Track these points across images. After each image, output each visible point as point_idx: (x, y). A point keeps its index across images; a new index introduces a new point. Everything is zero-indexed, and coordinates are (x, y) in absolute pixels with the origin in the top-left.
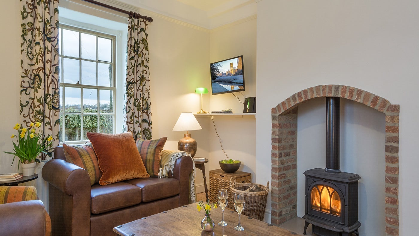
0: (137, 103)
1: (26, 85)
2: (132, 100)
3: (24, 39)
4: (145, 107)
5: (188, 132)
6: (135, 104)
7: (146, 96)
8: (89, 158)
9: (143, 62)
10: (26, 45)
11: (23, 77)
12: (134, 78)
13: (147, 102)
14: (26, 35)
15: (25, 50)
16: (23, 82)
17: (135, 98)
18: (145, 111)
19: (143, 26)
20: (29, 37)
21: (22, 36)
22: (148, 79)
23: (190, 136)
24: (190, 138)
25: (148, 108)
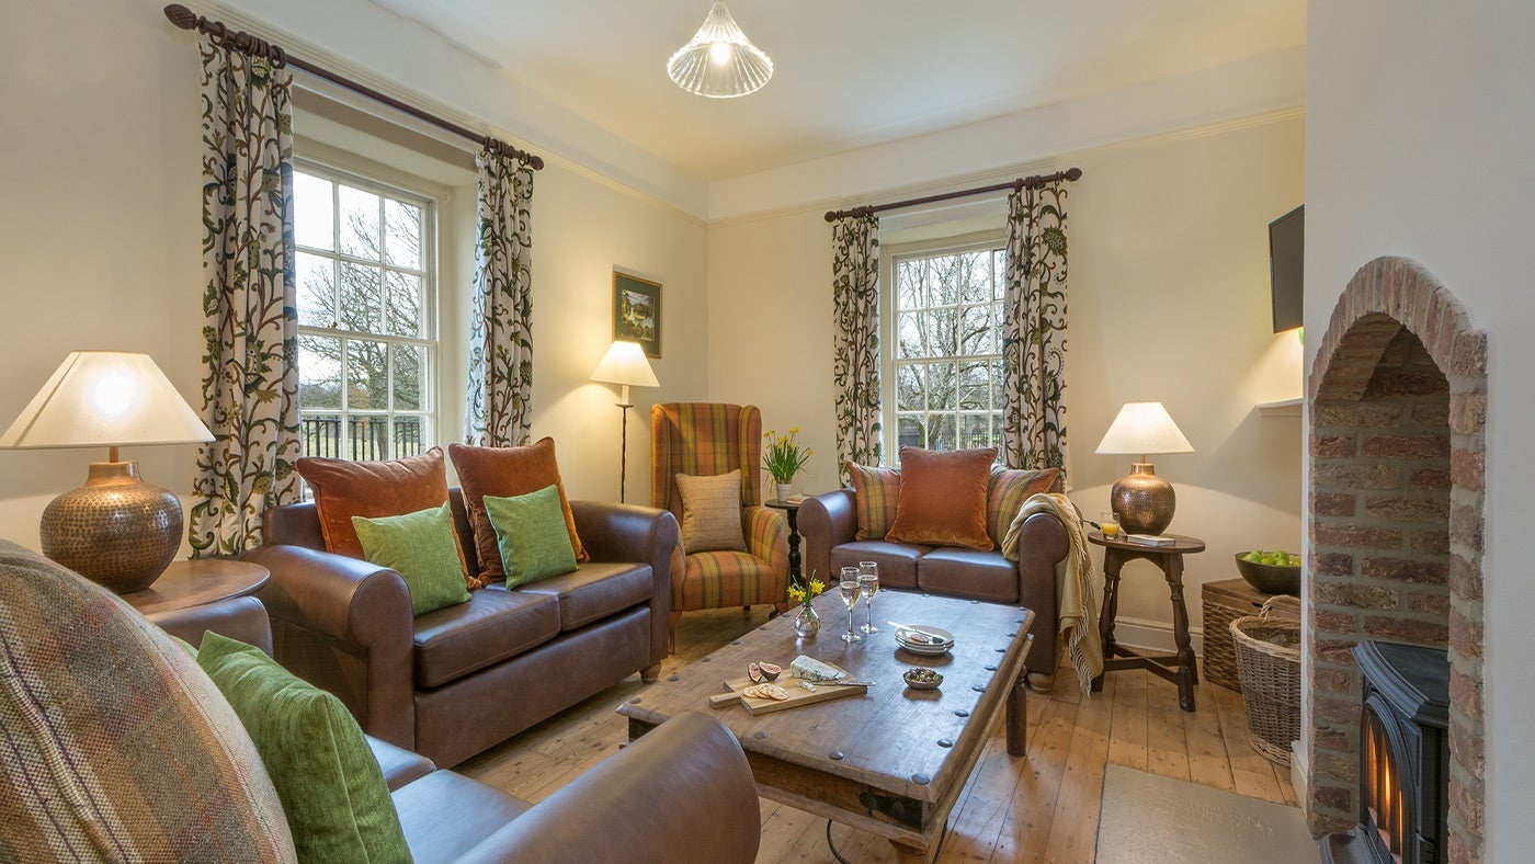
0: (1026, 386)
1: (841, 371)
2: (1014, 378)
3: (838, 303)
4: (1051, 394)
5: (1143, 457)
6: (1019, 390)
7: (1052, 365)
8: (878, 491)
9: (1043, 286)
10: (839, 311)
11: (836, 360)
12: (1018, 329)
13: (1054, 381)
14: (839, 296)
15: (838, 319)
16: (837, 367)
17: (1022, 373)
18: (1050, 402)
19: (1049, 198)
20: (843, 298)
21: (835, 299)
22: (1059, 325)
23: (1151, 470)
24: (1152, 476)
25: (1056, 397)
